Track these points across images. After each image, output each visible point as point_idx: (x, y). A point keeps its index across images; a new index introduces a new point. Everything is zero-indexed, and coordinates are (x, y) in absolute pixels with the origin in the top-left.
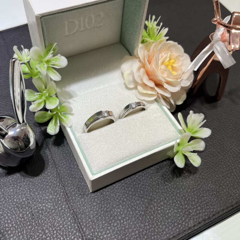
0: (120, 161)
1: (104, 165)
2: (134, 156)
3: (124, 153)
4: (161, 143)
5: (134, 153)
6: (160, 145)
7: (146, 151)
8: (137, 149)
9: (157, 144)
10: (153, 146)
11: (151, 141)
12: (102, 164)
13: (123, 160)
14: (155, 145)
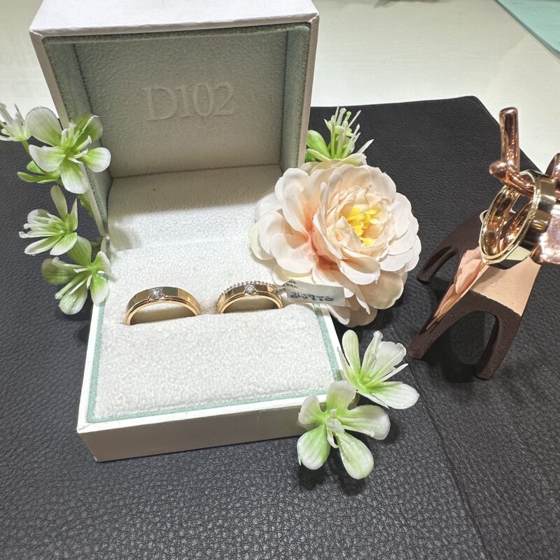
0: (164, 406)
1: (121, 405)
2: (202, 404)
3: (178, 390)
4: (280, 391)
5: (205, 397)
6: (277, 394)
7: (236, 401)
8: (213, 391)
9: (268, 391)
10: (258, 393)
11: (255, 380)
12: (119, 402)
13: (172, 407)
14: (264, 391)
